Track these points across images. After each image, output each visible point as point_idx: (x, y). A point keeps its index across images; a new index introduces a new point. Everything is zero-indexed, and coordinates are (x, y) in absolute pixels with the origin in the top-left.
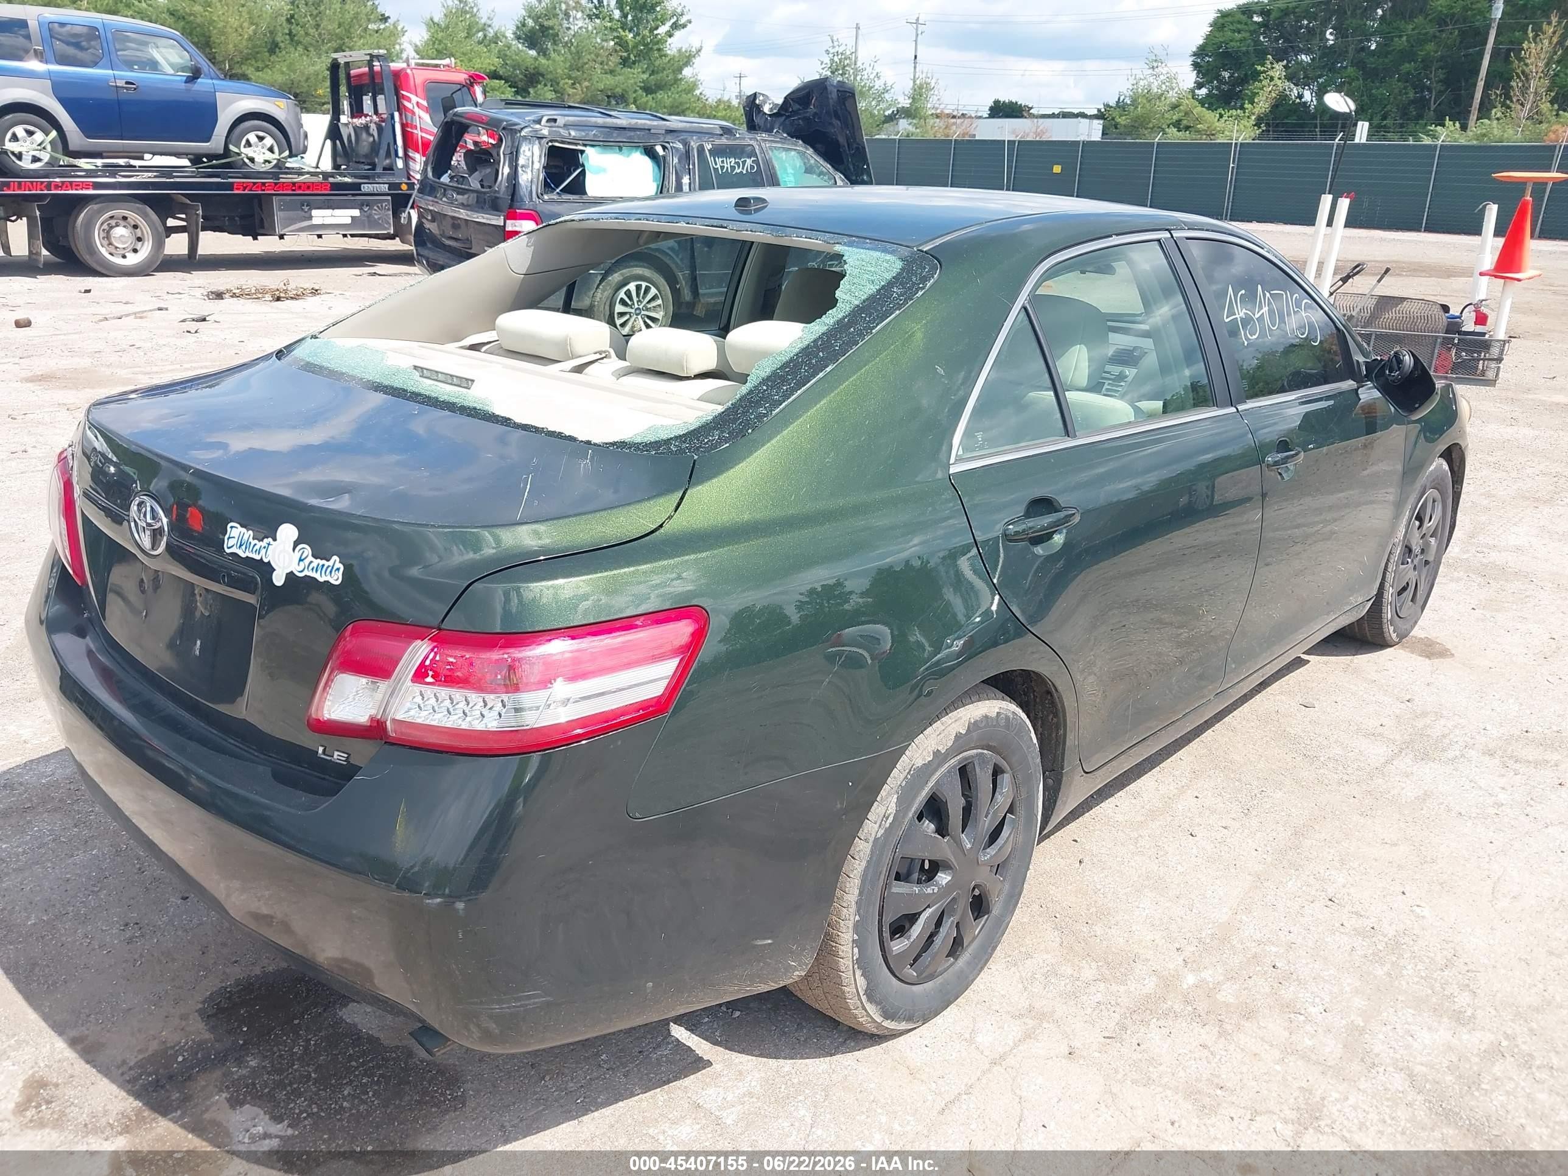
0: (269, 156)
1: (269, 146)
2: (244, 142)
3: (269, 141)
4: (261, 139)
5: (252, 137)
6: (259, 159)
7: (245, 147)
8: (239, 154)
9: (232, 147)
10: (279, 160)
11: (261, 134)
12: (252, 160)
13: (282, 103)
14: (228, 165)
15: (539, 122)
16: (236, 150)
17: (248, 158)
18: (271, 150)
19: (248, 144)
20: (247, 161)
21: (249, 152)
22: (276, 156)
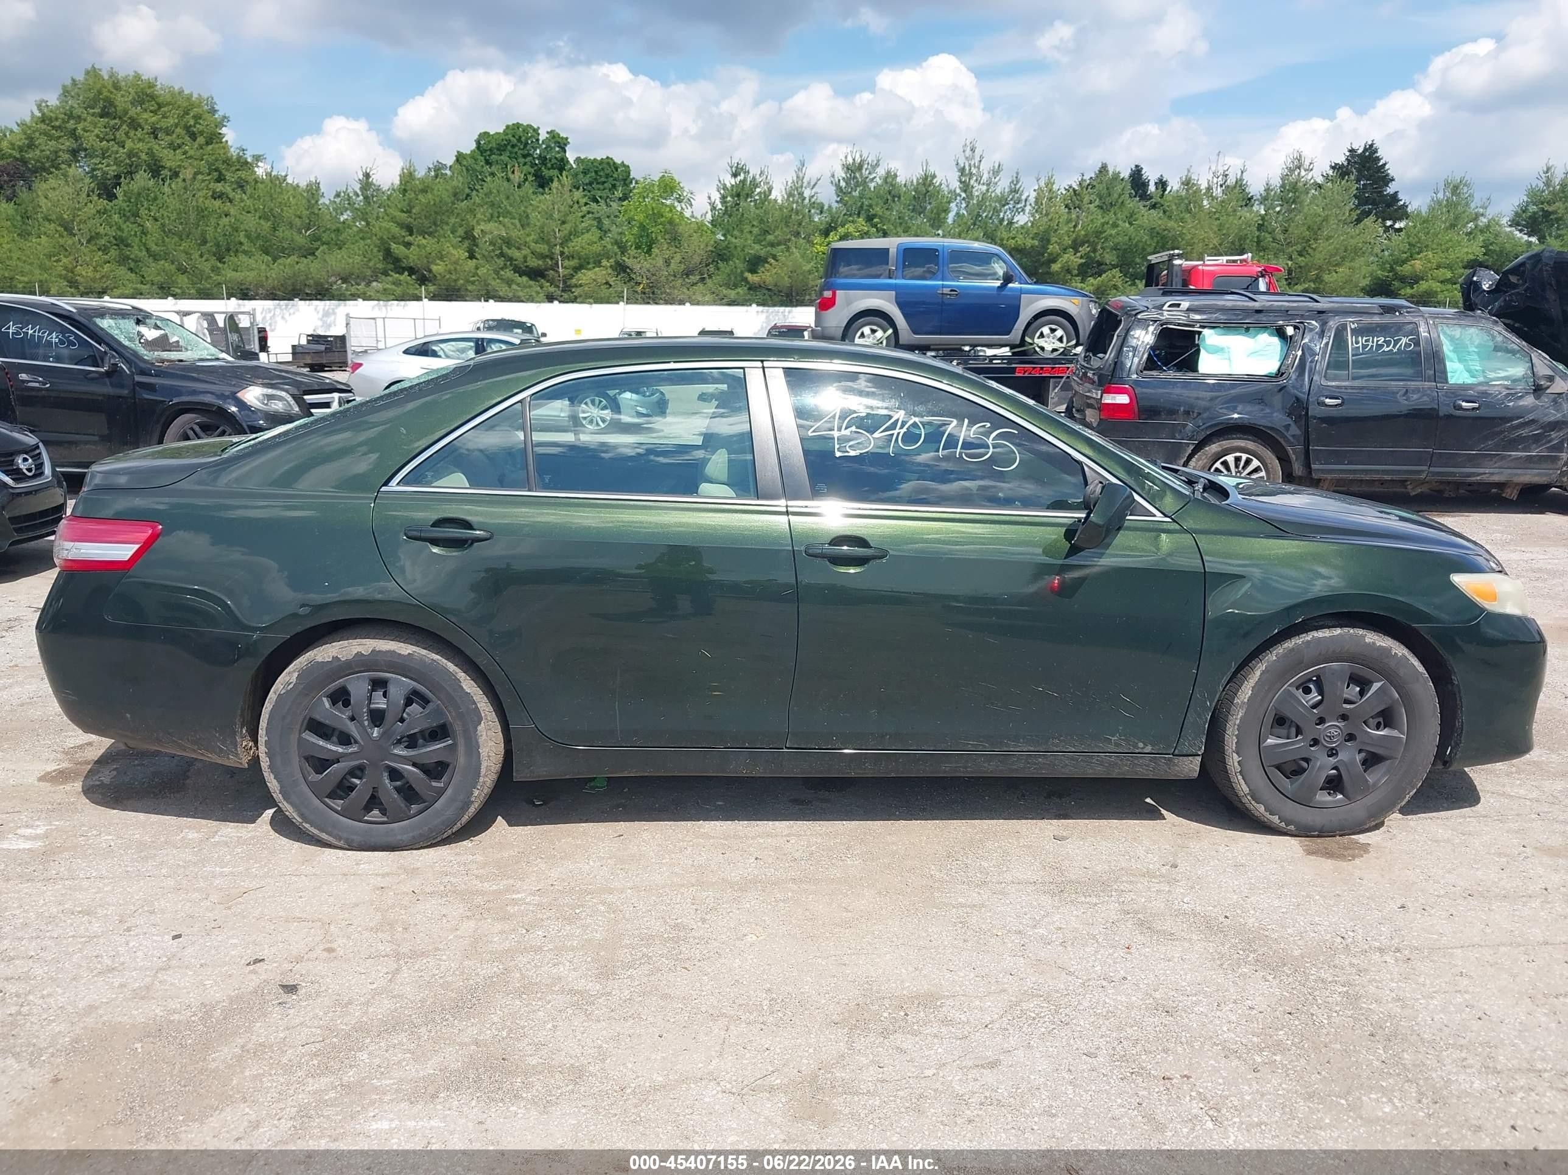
0: (1058, 345)
1: (1059, 336)
2: (1038, 334)
3: (1060, 333)
4: (1053, 331)
5: (1046, 330)
6: (1049, 347)
7: (1039, 338)
8: (1031, 344)
9: (1028, 339)
10: (1065, 348)
11: (1054, 327)
12: (1042, 349)
13: (1078, 300)
14: (1024, 353)
15: (1160, 307)
16: (1030, 341)
17: (1039, 347)
18: (1060, 340)
19: (1042, 335)
20: (1038, 349)
21: (1041, 342)
22: (1063, 345)
